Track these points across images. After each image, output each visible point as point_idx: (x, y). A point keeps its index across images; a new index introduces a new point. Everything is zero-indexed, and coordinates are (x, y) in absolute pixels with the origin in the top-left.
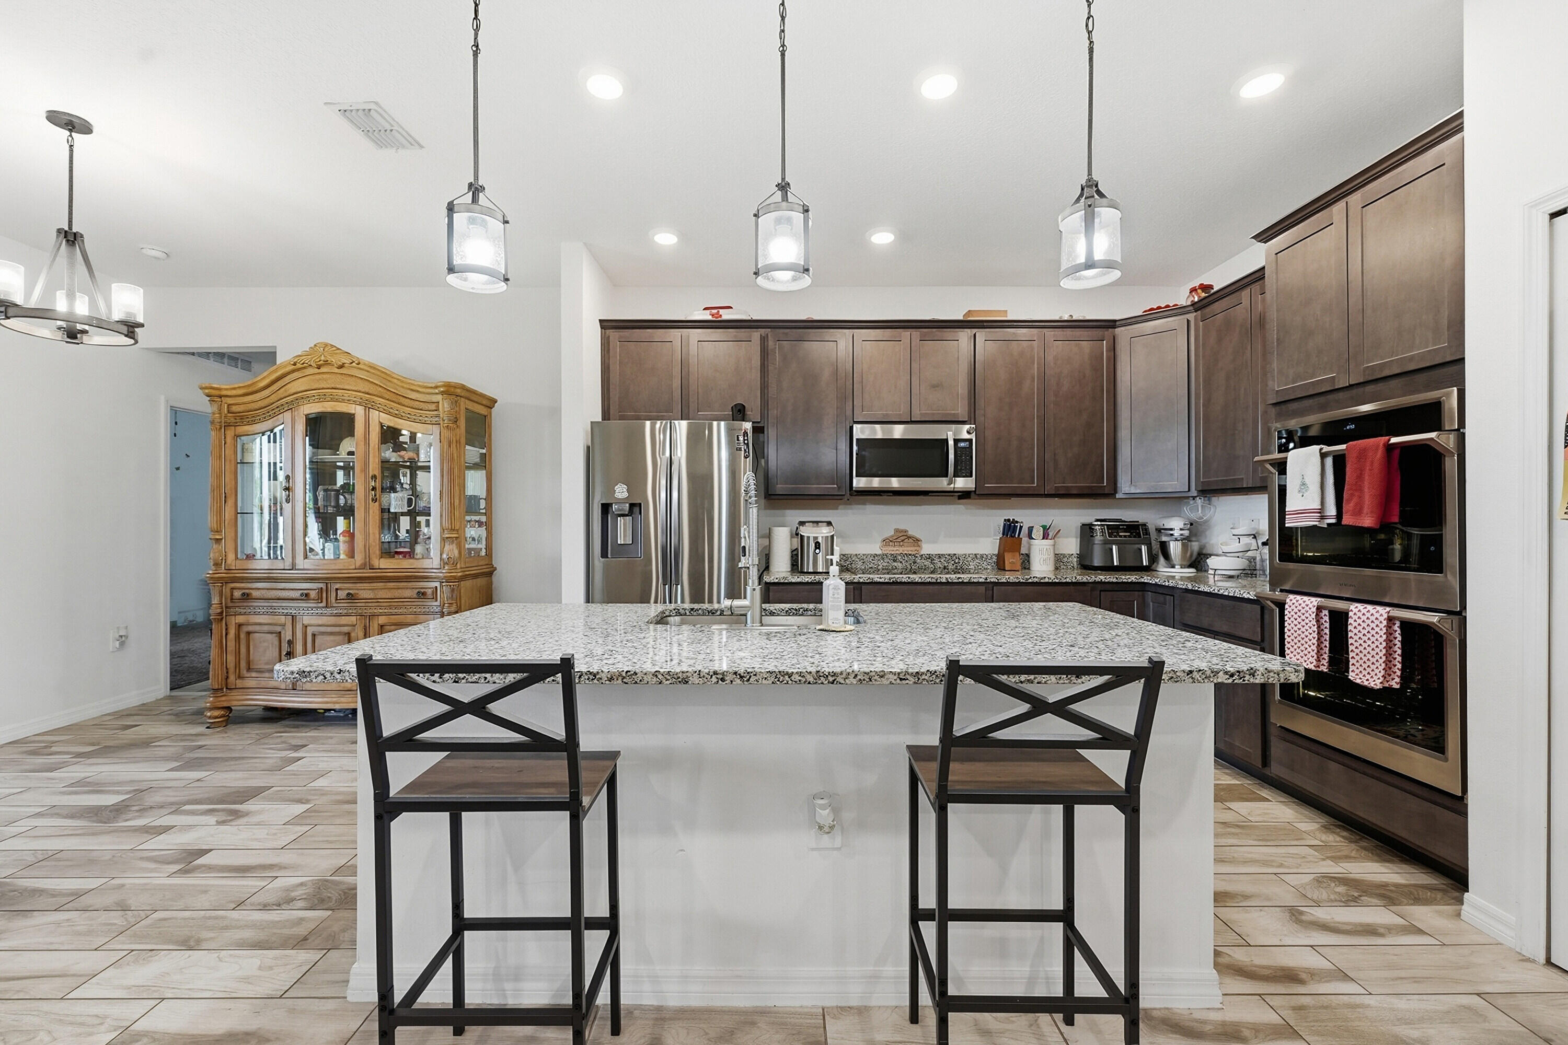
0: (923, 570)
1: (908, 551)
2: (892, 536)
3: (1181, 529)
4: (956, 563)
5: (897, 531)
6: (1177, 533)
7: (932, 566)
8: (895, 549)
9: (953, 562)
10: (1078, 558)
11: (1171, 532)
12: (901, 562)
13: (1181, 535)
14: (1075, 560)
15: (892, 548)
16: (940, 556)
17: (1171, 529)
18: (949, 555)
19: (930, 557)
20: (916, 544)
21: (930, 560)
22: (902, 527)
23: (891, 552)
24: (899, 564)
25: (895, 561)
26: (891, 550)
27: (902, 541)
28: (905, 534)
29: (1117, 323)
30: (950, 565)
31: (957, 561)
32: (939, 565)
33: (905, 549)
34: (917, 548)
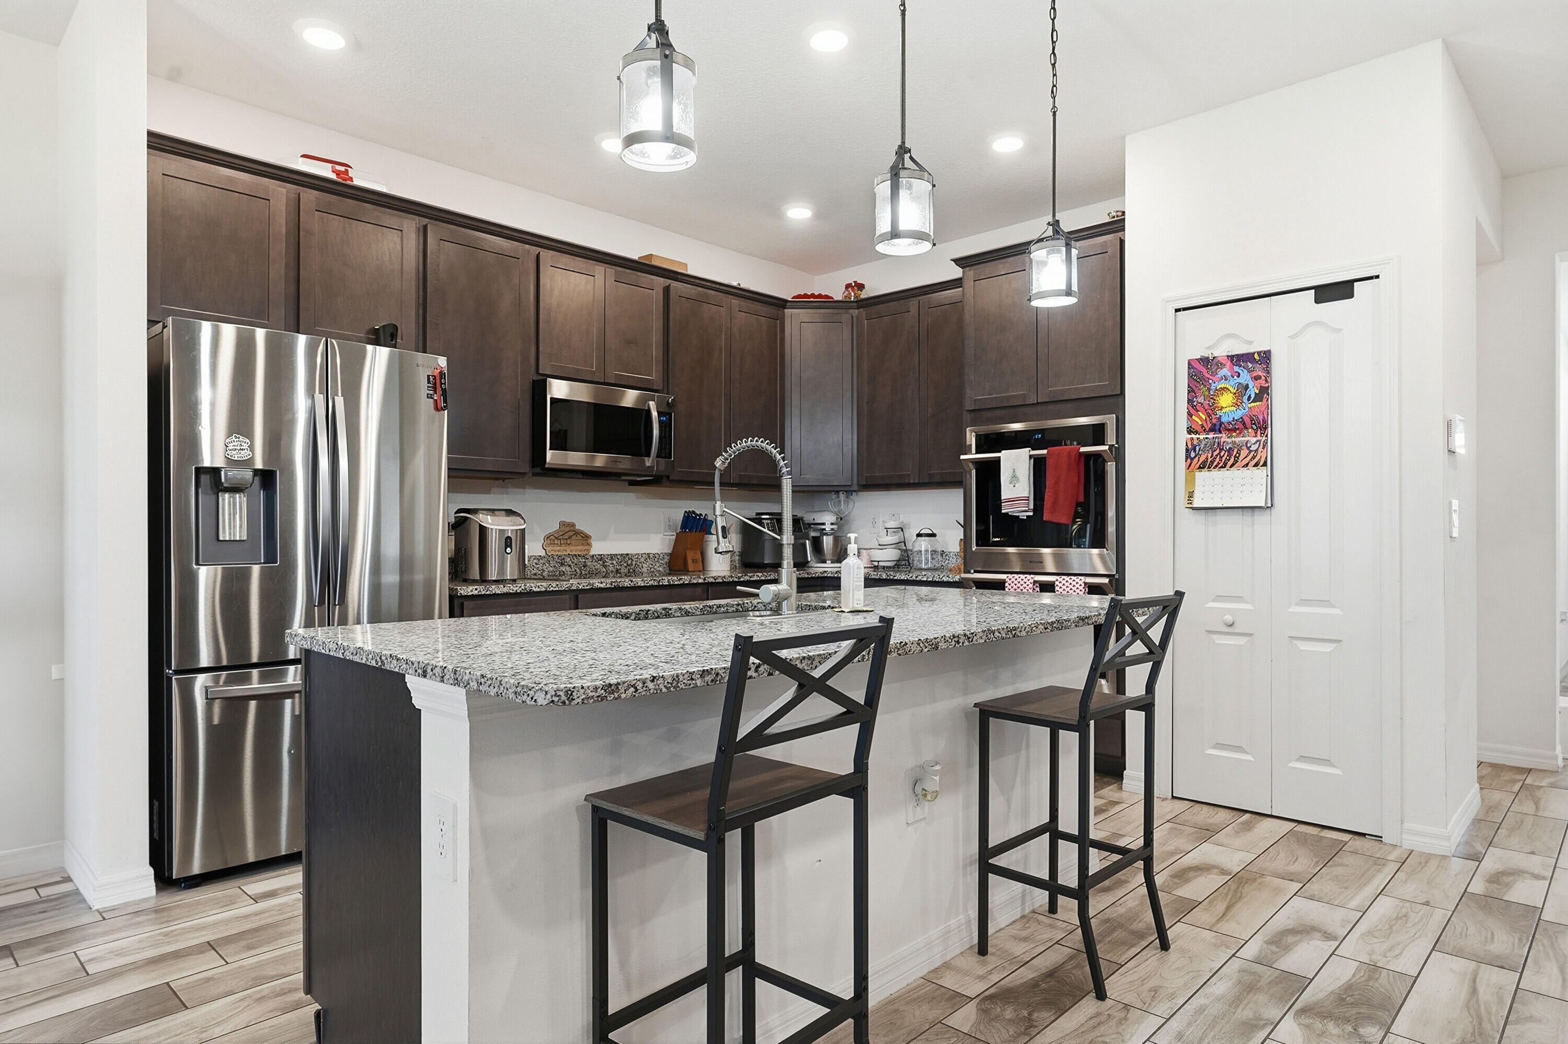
0: (593, 574)
1: (576, 551)
2: (557, 532)
3: (832, 524)
4: (628, 564)
5: (563, 524)
6: (828, 528)
7: (604, 570)
8: (562, 548)
9: (625, 565)
10: (739, 556)
11: (823, 527)
12: (570, 566)
13: (832, 529)
14: (737, 558)
15: (559, 548)
16: (612, 557)
17: (824, 524)
18: (622, 555)
19: (601, 558)
20: (585, 544)
21: (601, 562)
22: (568, 520)
23: (557, 553)
24: (568, 568)
25: (562, 564)
26: (556, 550)
27: (570, 537)
28: (572, 528)
29: (788, 304)
30: (623, 568)
31: (629, 562)
32: (611, 568)
33: (573, 548)
34: (586, 547)
